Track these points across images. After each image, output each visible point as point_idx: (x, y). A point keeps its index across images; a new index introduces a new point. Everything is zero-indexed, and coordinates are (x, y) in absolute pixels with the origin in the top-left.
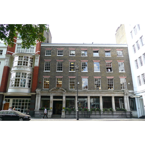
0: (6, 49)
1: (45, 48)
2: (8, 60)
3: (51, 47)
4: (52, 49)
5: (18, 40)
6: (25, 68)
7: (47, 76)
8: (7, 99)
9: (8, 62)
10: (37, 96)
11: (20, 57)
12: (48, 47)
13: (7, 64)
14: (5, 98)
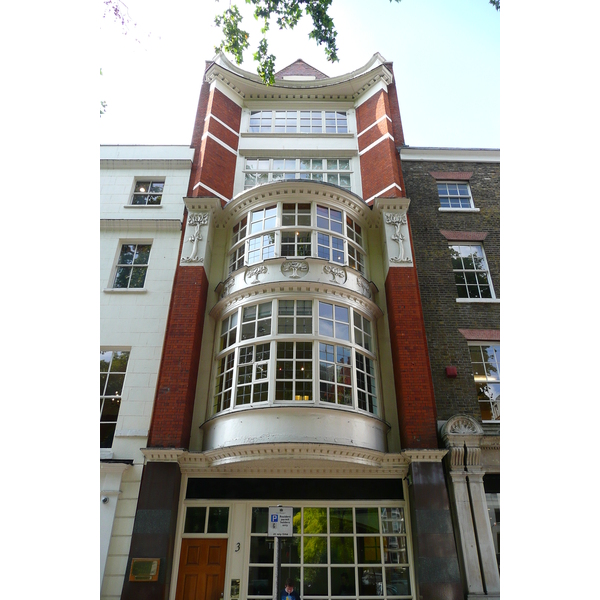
0: (187, 174)
1: (432, 170)
2: (206, 229)
3: (466, 168)
4: (474, 178)
5: (244, 135)
6: (334, 274)
7: (487, 332)
8: (208, 504)
9: (204, 245)
10: (457, 475)
11: (287, 207)
12: (441, 166)
13: (196, 253)
14: (189, 496)
